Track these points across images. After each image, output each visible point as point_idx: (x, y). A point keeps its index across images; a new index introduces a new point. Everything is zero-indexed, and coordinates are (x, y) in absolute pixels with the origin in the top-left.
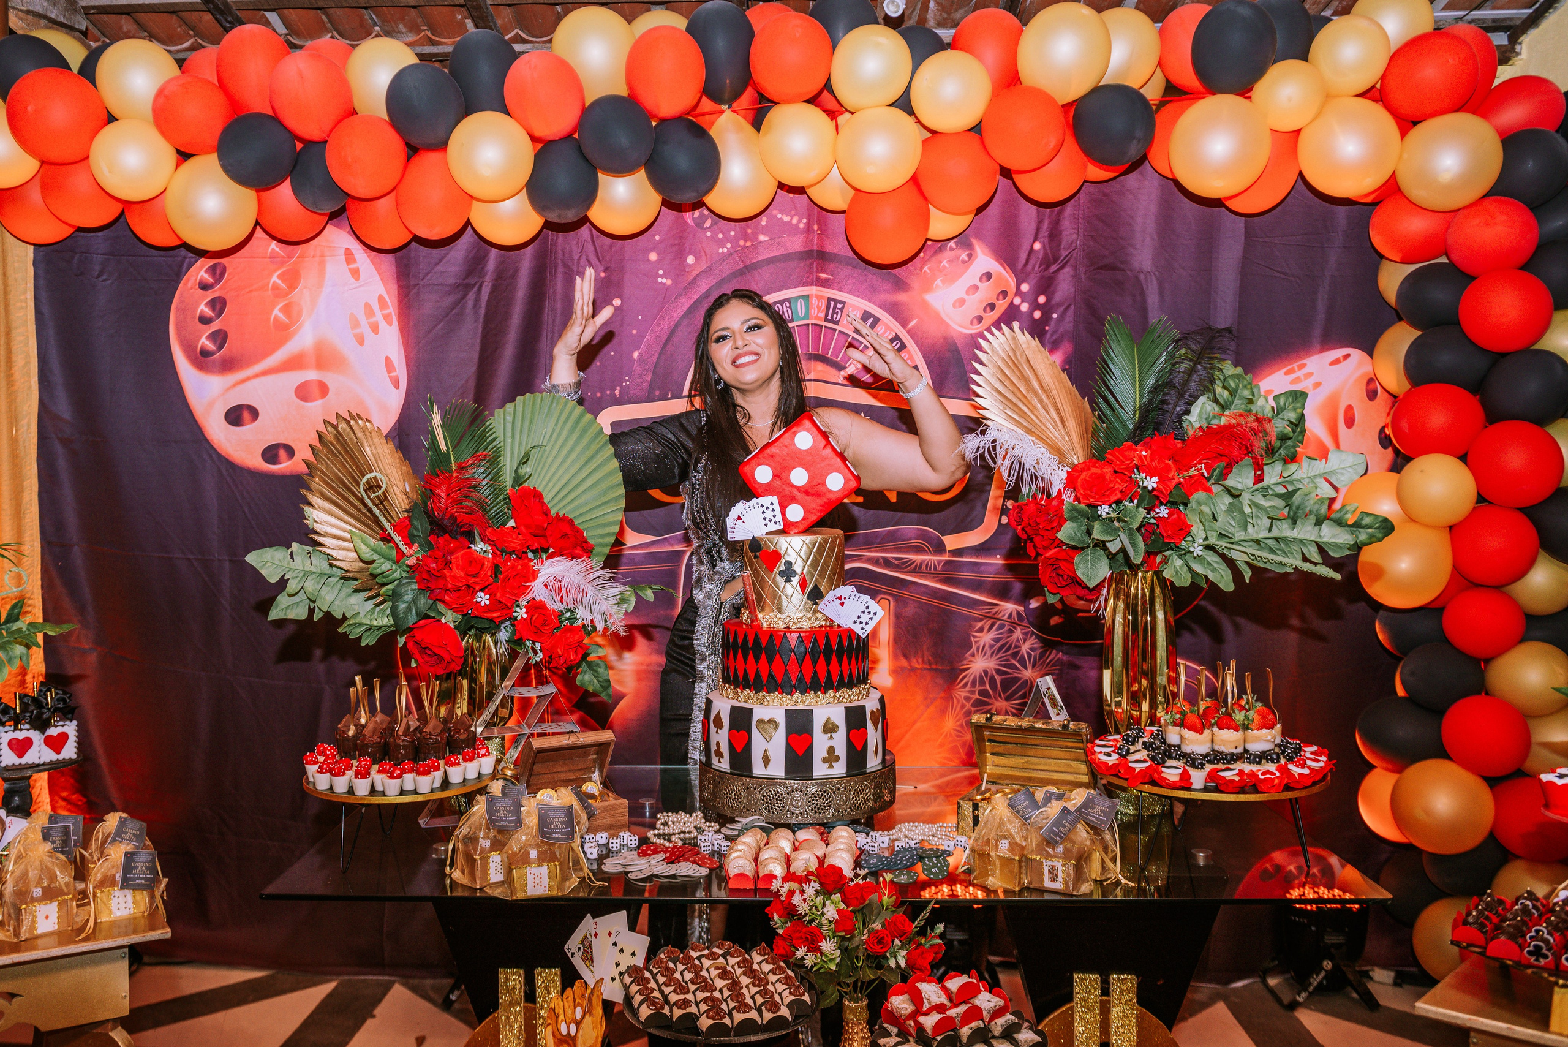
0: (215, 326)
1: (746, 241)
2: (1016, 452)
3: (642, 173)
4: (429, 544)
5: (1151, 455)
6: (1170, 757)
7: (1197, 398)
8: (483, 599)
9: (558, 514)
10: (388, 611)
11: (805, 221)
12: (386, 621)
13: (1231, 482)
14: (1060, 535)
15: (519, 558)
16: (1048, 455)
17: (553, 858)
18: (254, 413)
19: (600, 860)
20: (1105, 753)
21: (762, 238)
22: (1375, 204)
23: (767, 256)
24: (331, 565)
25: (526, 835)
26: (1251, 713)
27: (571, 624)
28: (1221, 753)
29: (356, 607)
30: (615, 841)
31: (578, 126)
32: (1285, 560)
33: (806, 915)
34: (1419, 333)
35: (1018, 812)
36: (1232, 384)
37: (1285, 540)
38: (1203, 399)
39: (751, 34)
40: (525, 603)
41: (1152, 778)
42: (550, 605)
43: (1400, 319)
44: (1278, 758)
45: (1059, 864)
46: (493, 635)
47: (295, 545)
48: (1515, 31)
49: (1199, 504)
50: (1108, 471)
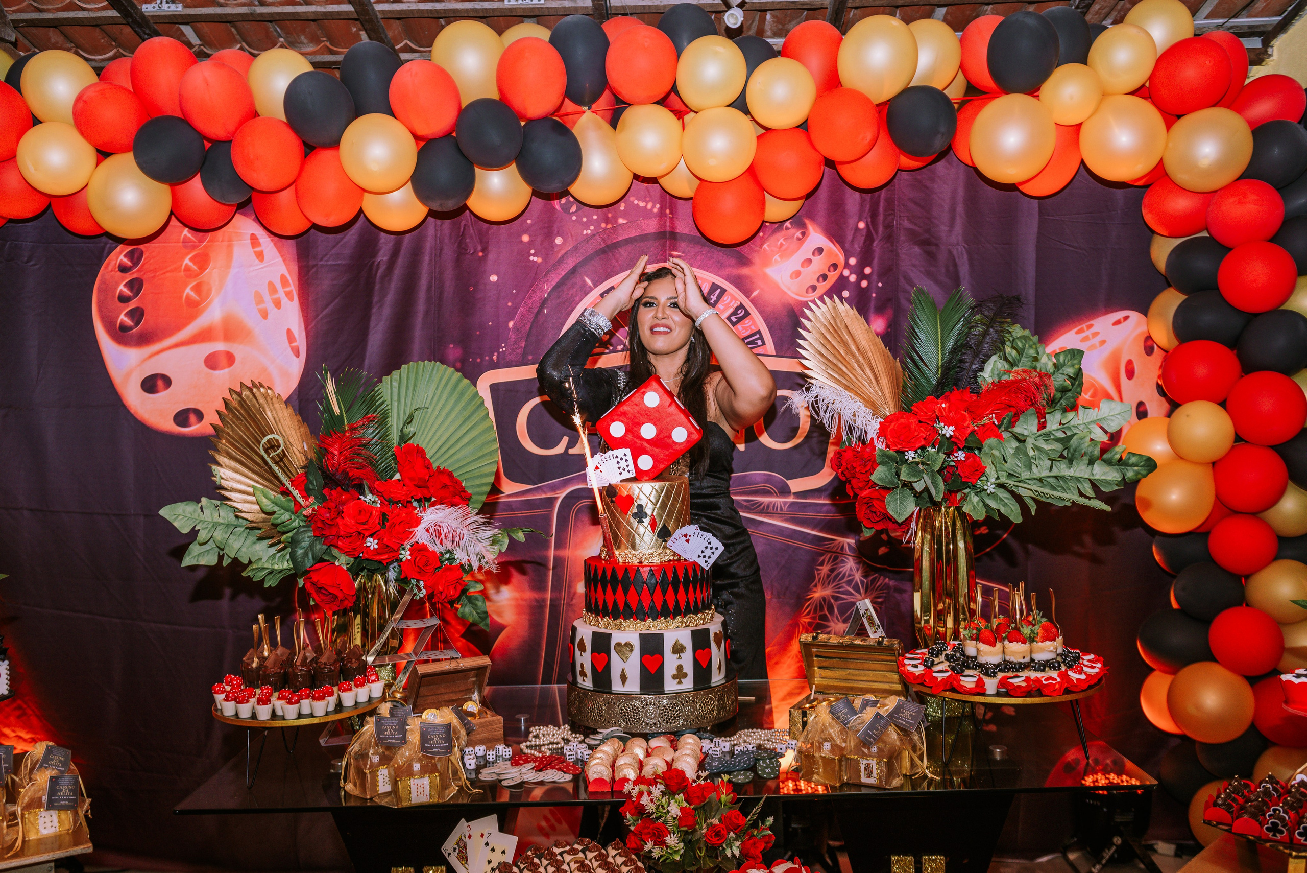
0: (132, 305)
1: (607, 224)
2: (836, 406)
3: (514, 166)
4: (323, 496)
5: (949, 407)
6: (968, 668)
7: (989, 357)
8: (372, 543)
9: (439, 467)
10: (288, 557)
11: (658, 206)
12: (286, 565)
13: (1018, 429)
14: (873, 478)
15: (404, 506)
16: (864, 408)
17: (434, 769)
18: (167, 382)
19: (478, 770)
20: (914, 666)
21: (621, 221)
22: (1146, 186)
23: (626, 236)
24: (237, 517)
25: (410, 750)
26: (1037, 627)
27: (451, 564)
28: (1011, 663)
29: (261, 553)
30: (491, 753)
31: (455, 127)
32: (1064, 495)
33: (653, 813)
34: (1186, 297)
35: (838, 718)
36: (1020, 345)
37: (1063, 478)
38: (994, 358)
39: (607, 44)
40: (409, 546)
41: (952, 686)
42: (431, 547)
43: (1169, 285)
44: (1060, 665)
45: (873, 762)
46: (382, 575)
47: (204, 500)
48: (1268, 35)
49: (991, 448)
50: (913, 421)
